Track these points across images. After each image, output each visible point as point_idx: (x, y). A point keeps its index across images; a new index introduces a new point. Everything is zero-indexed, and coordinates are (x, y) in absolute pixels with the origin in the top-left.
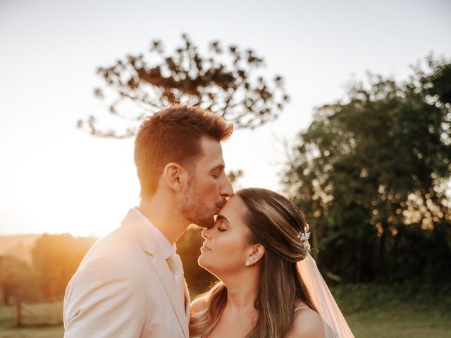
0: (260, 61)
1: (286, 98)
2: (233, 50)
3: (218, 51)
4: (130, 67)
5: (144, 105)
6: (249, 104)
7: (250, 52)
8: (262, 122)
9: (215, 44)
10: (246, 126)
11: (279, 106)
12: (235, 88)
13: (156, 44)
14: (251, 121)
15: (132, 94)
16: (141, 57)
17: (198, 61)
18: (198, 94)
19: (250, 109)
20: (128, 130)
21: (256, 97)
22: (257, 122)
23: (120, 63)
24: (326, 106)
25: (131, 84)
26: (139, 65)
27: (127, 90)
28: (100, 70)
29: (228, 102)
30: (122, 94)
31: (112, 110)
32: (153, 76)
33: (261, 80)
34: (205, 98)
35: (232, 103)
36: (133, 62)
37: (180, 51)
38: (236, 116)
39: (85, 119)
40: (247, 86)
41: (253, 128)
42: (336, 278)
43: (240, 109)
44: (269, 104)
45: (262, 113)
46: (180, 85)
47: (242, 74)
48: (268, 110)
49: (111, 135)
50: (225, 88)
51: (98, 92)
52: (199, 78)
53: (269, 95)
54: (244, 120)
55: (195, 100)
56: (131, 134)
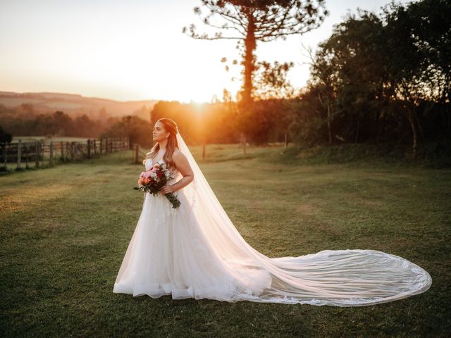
1: (326, 13)
5: (227, 17)
6: (299, 17)
8: (309, 30)
10: (296, 33)
11: (321, 18)
12: (291, 7)
14: (300, 29)
15: (220, 10)
20: (216, 34)
22: (305, 29)
25: (220, 3)
27: (217, 7)
29: (285, 15)
30: (213, 10)
31: (206, 21)
34: (270, 13)
35: (288, 16)
38: (291, 25)
39: (188, 27)
40: (299, 4)
41: (302, 33)
42: (341, 139)
43: (294, 20)
44: (314, 17)
45: (309, 23)
48: (313, 21)
49: (205, 37)
50: (284, 6)
51: (197, 10)
53: (315, 11)
54: (296, 28)
55: (263, 13)
56: (219, 36)
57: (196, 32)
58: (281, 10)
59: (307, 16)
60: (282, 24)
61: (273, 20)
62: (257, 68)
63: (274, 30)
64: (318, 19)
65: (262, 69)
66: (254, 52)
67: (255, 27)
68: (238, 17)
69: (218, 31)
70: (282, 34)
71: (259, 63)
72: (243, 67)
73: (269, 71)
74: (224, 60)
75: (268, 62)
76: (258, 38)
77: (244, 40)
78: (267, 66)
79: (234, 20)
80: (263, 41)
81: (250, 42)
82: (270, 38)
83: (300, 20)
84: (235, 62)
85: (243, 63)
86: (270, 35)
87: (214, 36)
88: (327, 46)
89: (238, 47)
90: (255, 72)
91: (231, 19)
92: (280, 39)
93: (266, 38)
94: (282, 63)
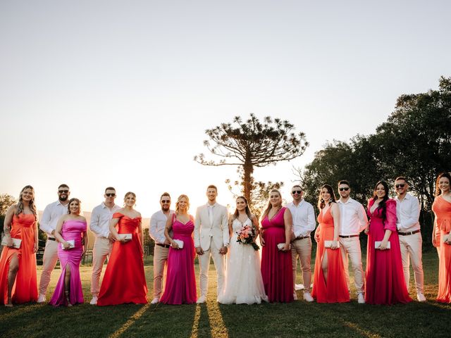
0: (292, 126)
1: (306, 144)
2: (277, 121)
3: (270, 122)
4: (223, 130)
5: (230, 148)
6: (286, 147)
7: (286, 122)
8: (294, 157)
9: (268, 118)
10: (284, 159)
11: (303, 148)
12: (279, 140)
13: (237, 118)
14: (288, 156)
15: (224, 143)
16: (229, 125)
17: (259, 126)
18: (258, 142)
19: (287, 149)
20: (221, 161)
21: (289, 143)
22: (291, 156)
23: (218, 128)
24: (322, 151)
25: (224, 138)
26: (227, 129)
27: (221, 141)
28: (208, 131)
29: (275, 146)
30: (219, 143)
31: (213, 150)
32: (235, 134)
33: (293, 134)
34: (263, 145)
35: (277, 147)
36: (224, 128)
37: (249, 121)
38: (280, 153)
39: (198, 155)
40: (285, 138)
41: (289, 160)
43: (282, 150)
44: (297, 147)
45: (294, 152)
46: (249, 138)
47: (283, 132)
48: (297, 150)
49: (212, 164)
50: (274, 139)
51: (206, 142)
52: (259, 134)
53: (298, 142)
54: (284, 156)
55: (257, 145)
56: (223, 163)
57: (205, 159)
58: (272, 143)
59: (293, 146)
60: (273, 153)
61: (265, 150)
62: (255, 188)
63: (267, 157)
64: (301, 149)
65: (259, 188)
66: (251, 175)
67: (251, 155)
68: (238, 148)
69: (223, 158)
70: (273, 161)
71: (256, 183)
72: (243, 187)
73: (265, 190)
74: (228, 181)
75: (263, 182)
76: (254, 164)
77: (244, 165)
78: (262, 185)
79: (236, 150)
80: (258, 166)
81: (248, 167)
82: (264, 164)
83: (287, 150)
84: (237, 183)
85: (242, 184)
86: (263, 161)
87: (219, 163)
88: (311, 168)
89: (238, 171)
90: (253, 191)
91: (233, 149)
92: (271, 164)
93: (260, 164)
94: (274, 183)
